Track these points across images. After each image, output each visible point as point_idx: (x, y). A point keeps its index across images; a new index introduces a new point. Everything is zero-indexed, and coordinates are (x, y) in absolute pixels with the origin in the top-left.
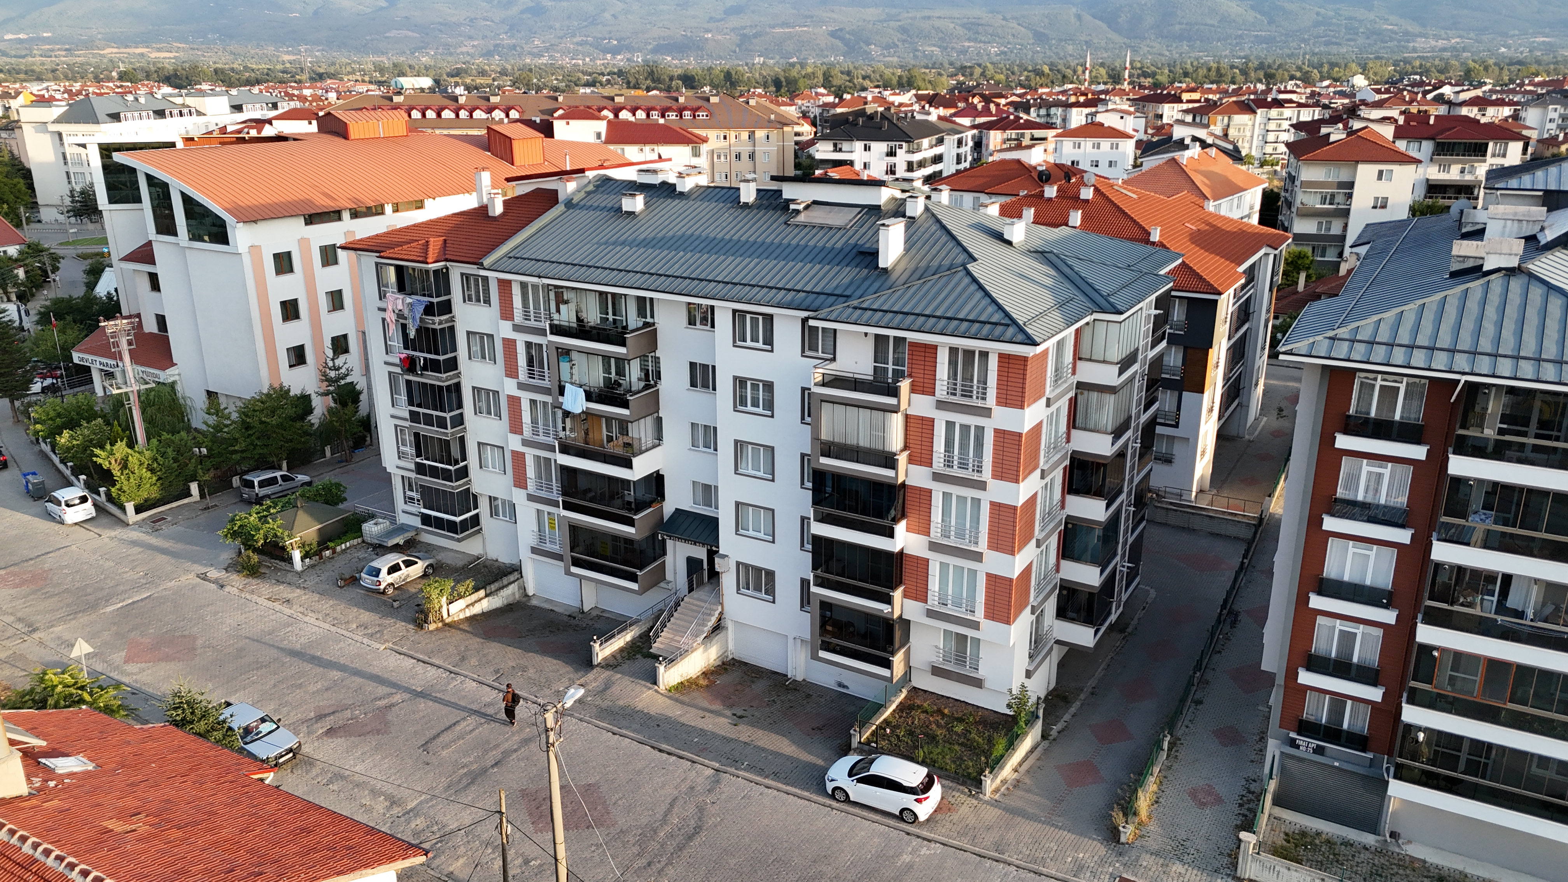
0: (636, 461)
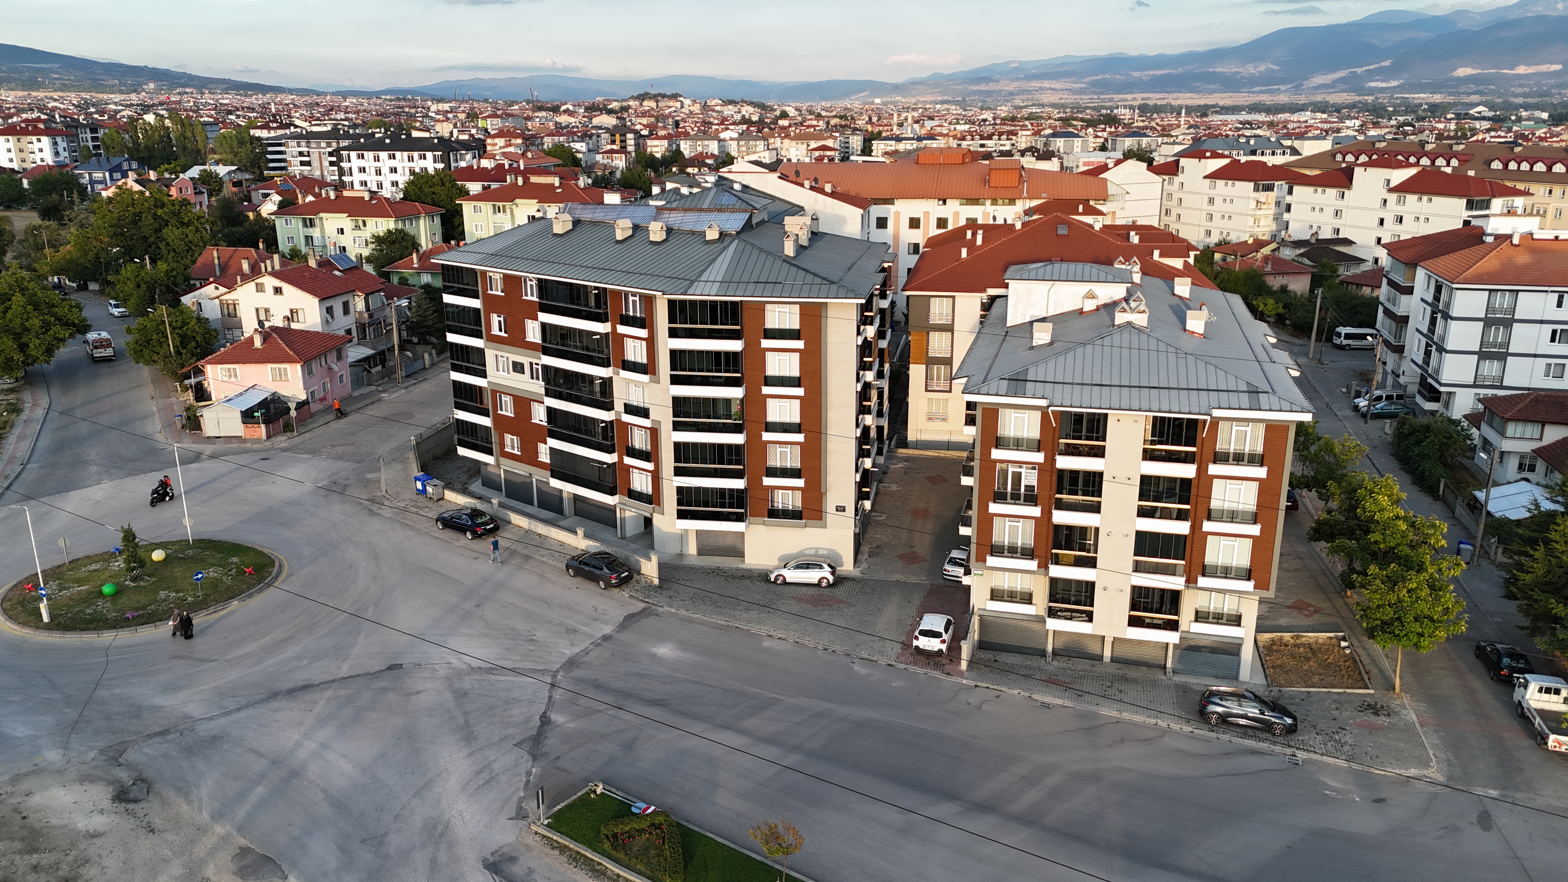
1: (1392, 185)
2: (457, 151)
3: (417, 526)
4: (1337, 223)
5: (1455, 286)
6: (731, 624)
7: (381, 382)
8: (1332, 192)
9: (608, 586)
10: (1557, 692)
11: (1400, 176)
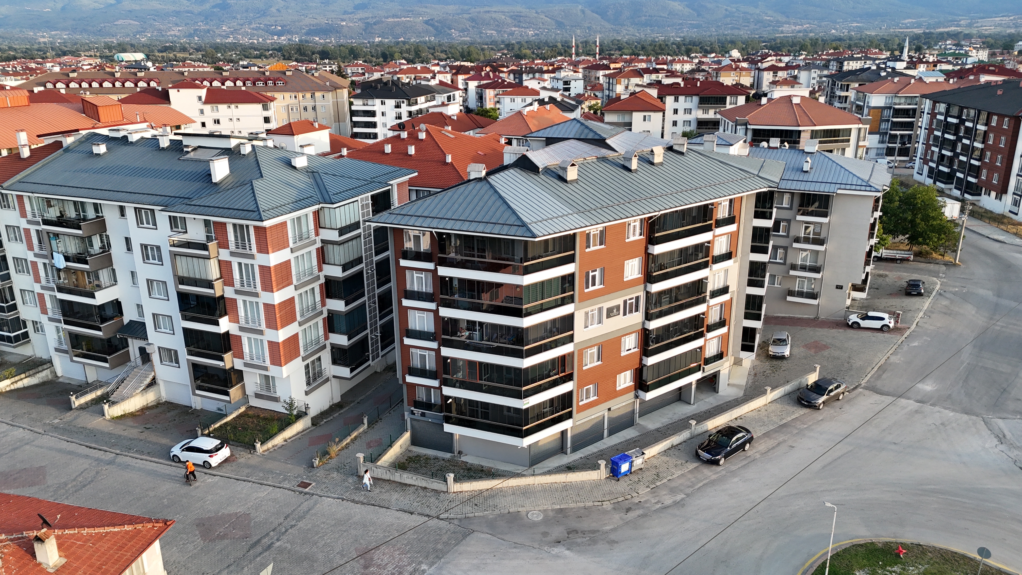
0: (97, 294)
1: (203, 99)
11: (201, 93)
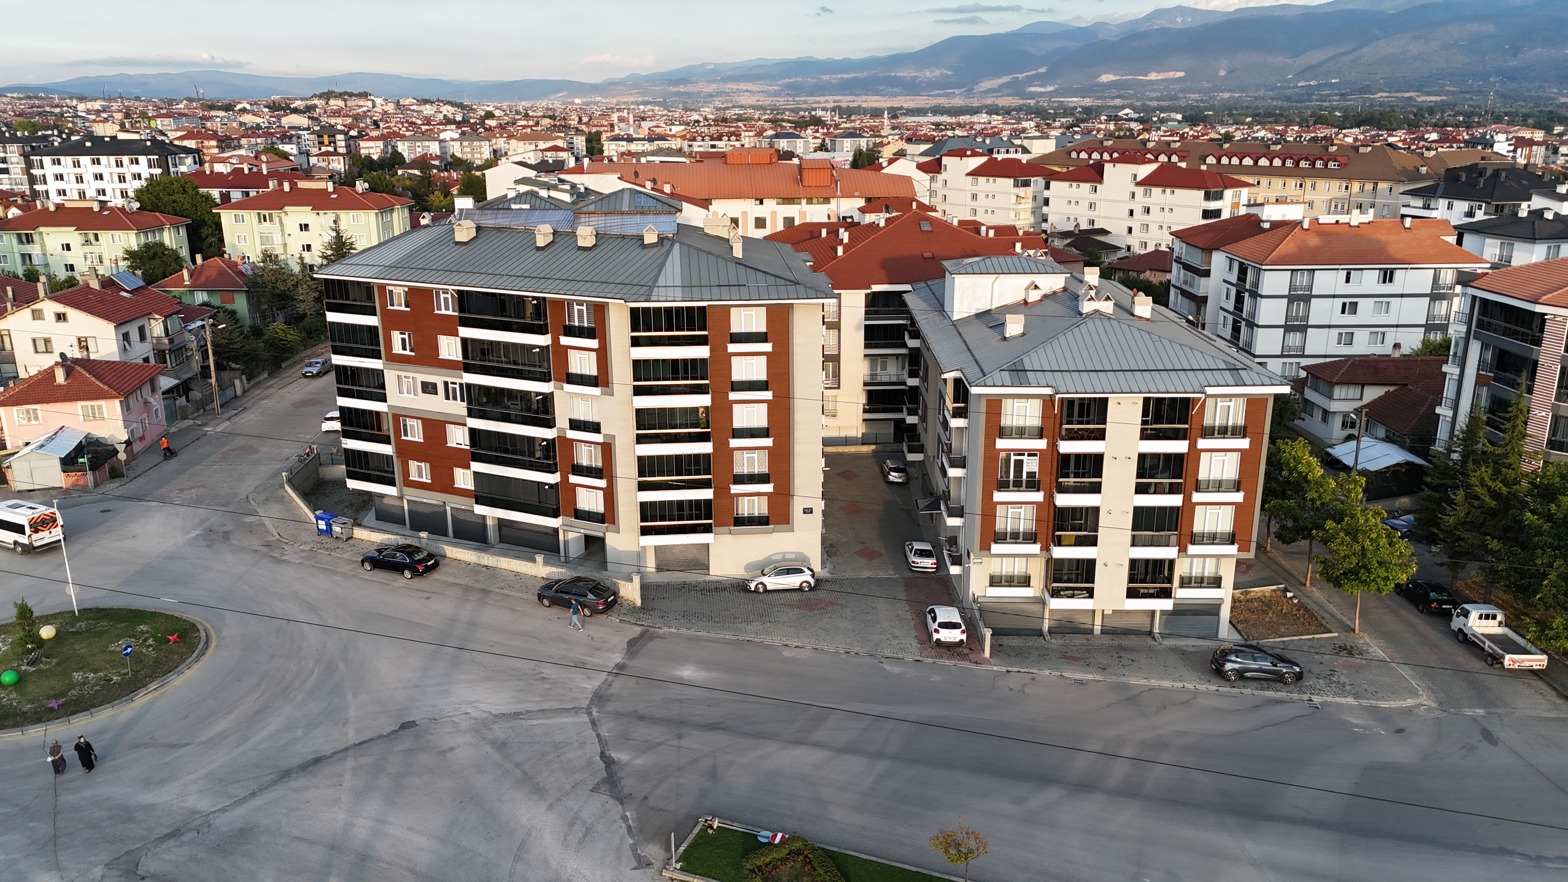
1: (1139, 179)
2: (176, 154)
3: (338, 570)
4: (1092, 215)
5: (1264, 267)
6: (741, 638)
7: (196, 414)
8: (1086, 187)
9: (594, 612)
10: (1494, 617)
11: (1145, 170)
